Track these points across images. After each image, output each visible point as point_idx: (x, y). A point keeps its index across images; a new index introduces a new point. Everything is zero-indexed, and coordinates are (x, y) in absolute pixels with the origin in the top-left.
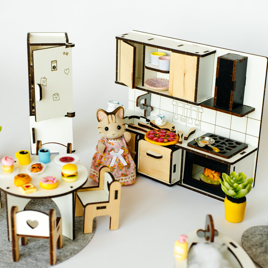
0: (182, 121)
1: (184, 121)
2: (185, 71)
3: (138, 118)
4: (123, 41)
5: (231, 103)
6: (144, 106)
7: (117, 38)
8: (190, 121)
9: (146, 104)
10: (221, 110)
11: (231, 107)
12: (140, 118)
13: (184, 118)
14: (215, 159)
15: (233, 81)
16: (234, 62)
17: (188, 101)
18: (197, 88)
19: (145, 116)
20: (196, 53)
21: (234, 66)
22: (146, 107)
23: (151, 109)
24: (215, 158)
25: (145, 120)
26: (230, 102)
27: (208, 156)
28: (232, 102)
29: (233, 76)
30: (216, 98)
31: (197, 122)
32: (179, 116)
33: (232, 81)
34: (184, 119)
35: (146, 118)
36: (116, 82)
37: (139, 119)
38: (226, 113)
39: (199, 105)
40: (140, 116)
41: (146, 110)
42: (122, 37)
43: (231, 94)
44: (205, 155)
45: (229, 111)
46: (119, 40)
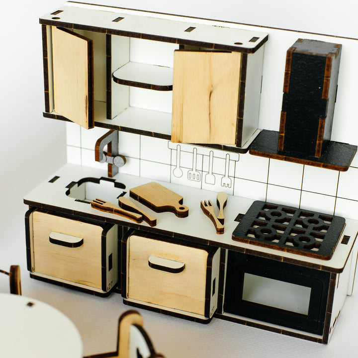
0: (192, 179)
1: (196, 179)
2: (212, 86)
3: (96, 181)
4: (57, 28)
5: (319, 144)
6: (107, 156)
7: (44, 22)
8: (210, 178)
9: (111, 153)
10: (298, 159)
11: (318, 151)
12: (101, 181)
13: (197, 173)
14: (303, 265)
15: (324, 99)
16: (327, 60)
17: (221, 146)
18: (242, 117)
19: (110, 175)
20: (235, 44)
21: (326, 68)
22: (110, 157)
23: (122, 160)
24: (303, 262)
25: (113, 184)
26: (317, 142)
27: (285, 259)
28: (322, 142)
29: (324, 88)
30: (283, 135)
31: (226, 180)
32: (185, 171)
33: (322, 98)
34: (196, 175)
35: (113, 181)
36: (47, 115)
37: (99, 183)
38: (311, 165)
39: (244, 151)
40: (99, 177)
41: (112, 163)
42: (53, 18)
43: (319, 125)
44: (279, 257)
45: (316, 160)
46: (48, 27)
